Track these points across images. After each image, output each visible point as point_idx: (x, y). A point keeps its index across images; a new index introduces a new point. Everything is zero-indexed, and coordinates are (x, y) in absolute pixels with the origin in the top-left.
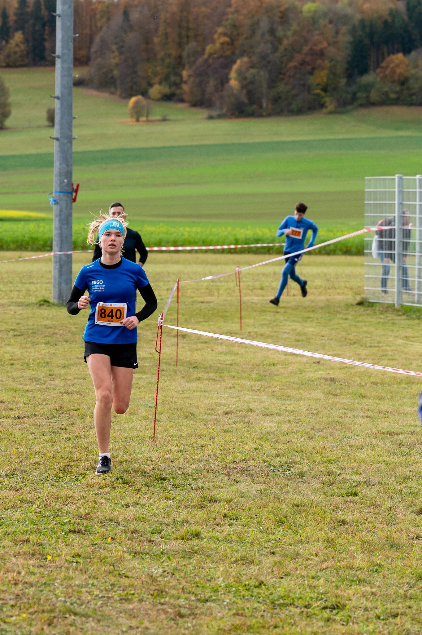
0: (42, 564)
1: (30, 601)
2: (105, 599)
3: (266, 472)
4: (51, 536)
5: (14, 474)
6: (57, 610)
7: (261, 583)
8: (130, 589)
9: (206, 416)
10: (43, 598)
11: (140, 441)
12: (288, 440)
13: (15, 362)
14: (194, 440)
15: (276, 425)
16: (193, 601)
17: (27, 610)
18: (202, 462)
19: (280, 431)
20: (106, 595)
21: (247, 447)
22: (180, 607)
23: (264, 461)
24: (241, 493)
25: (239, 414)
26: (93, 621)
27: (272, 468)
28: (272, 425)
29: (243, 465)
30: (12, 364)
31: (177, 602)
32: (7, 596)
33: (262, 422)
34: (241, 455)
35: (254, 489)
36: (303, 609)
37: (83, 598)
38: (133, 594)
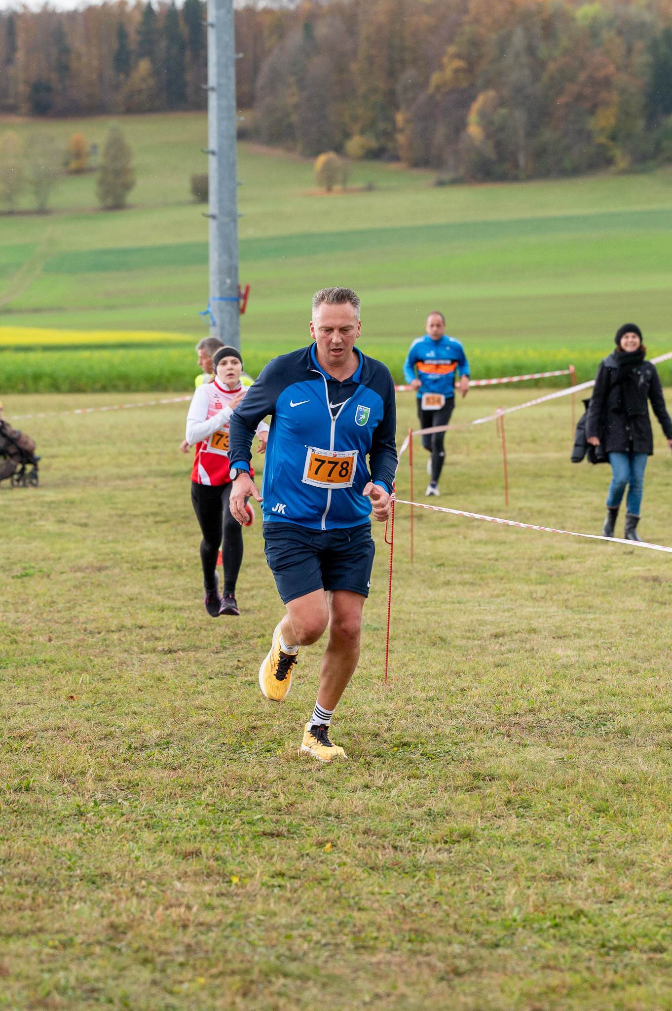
0: (224, 891)
1: (211, 955)
2: (331, 947)
3: (567, 728)
4: (234, 843)
5: (168, 743)
6: (256, 969)
7: (580, 913)
8: (370, 929)
9: (464, 641)
10: (231, 948)
11: (364, 684)
12: (597, 677)
13: (159, 564)
14: (449, 681)
15: (575, 653)
16: (473, 947)
17: (207, 970)
18: (466, 716)
19: (584, 663)
20: (332, 941)
21: (534, 690)
22: (455, 957)
23: (563, 712)
24: (532, 763)
25: (516, 637)
26: (314, 985)
27: (578, 722)
28: (569, 653)
29: (530, 718)
30: (155, 568)
31: (449, 949)
32: (172, 948)
33: (553, 649)
34: (526, 704)
35: (552, 758)
36: (651, 955)
37: (295, 948)
38: (376, 938)
